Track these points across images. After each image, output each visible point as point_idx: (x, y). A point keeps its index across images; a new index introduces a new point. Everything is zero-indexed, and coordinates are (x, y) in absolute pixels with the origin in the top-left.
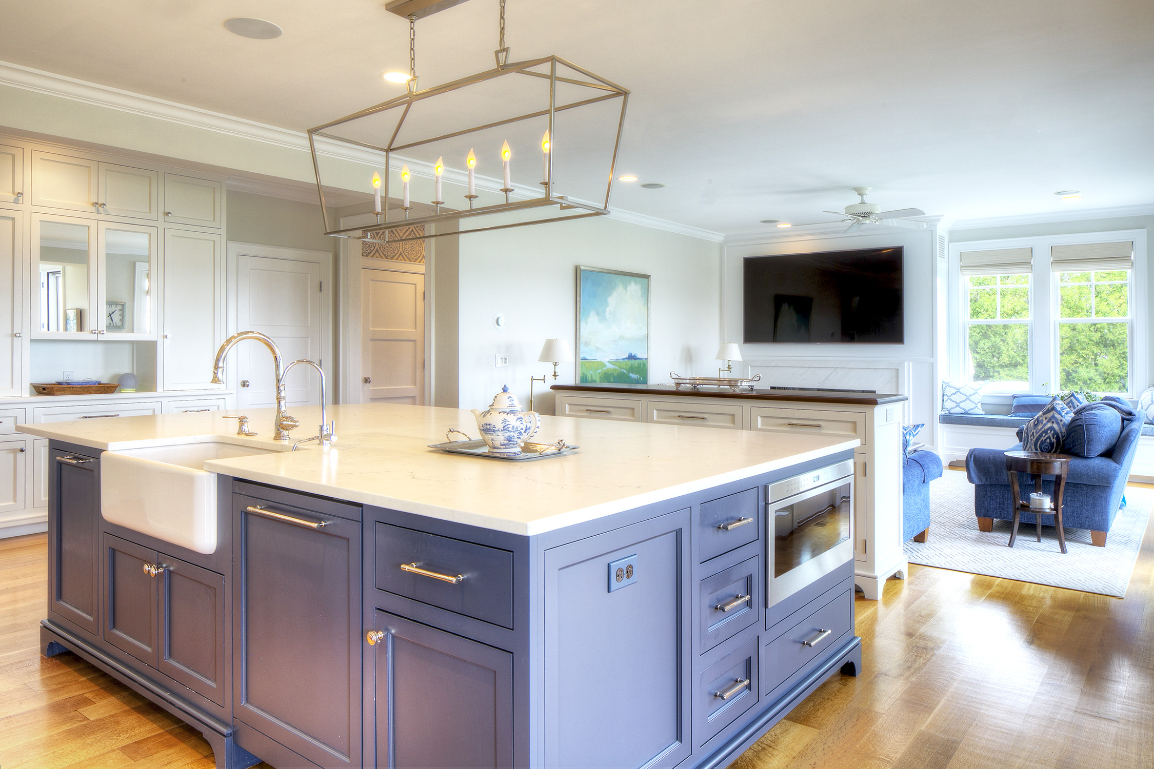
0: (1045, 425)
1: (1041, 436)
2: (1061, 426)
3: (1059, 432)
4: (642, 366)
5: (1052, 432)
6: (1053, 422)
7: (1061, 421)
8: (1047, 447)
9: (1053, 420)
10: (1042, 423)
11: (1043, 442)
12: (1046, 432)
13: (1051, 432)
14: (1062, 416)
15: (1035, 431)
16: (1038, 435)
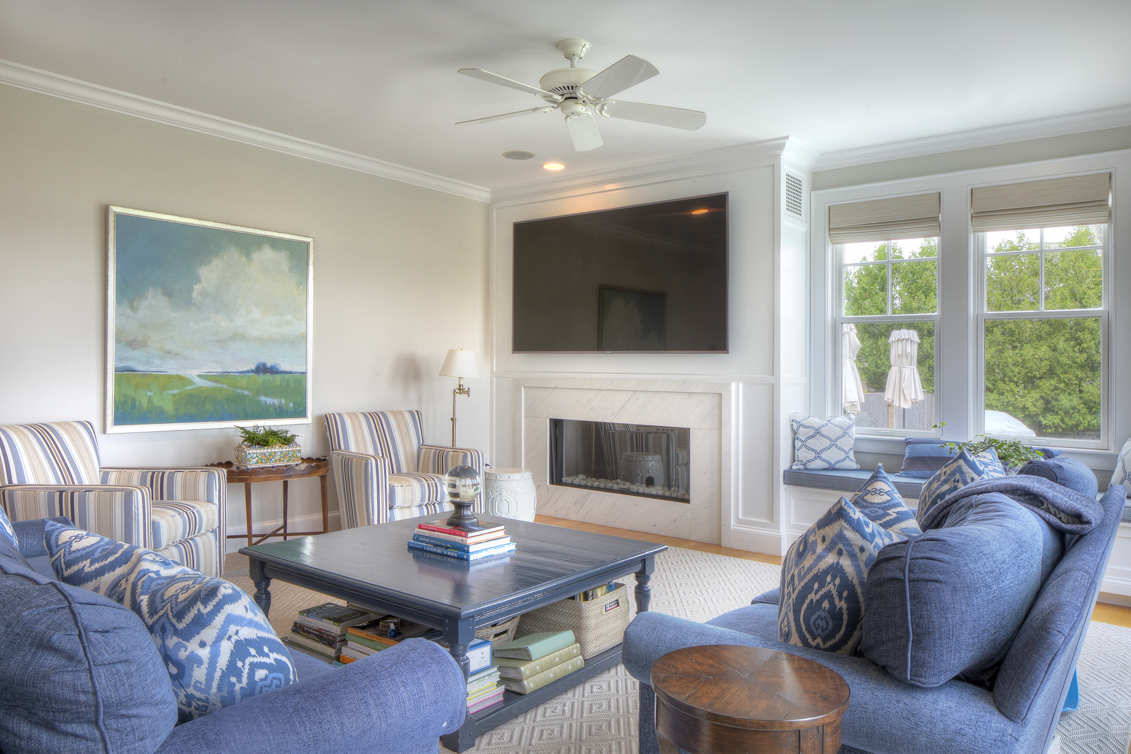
0: (820, 558)
1: (807, 589)
2: (862, 565)
3: (856, 582)
4: (292, 385)
5: (837, 581)
6: (840, 553)
7: (862, 549)
8: (822, 623)
9: (840, 546)
10: (814, 552)
11: (815, 607)
12: (820, 578)
13: (833, 580)
14: (863, 536)
15: (797, 571)
16: (802, 584)
